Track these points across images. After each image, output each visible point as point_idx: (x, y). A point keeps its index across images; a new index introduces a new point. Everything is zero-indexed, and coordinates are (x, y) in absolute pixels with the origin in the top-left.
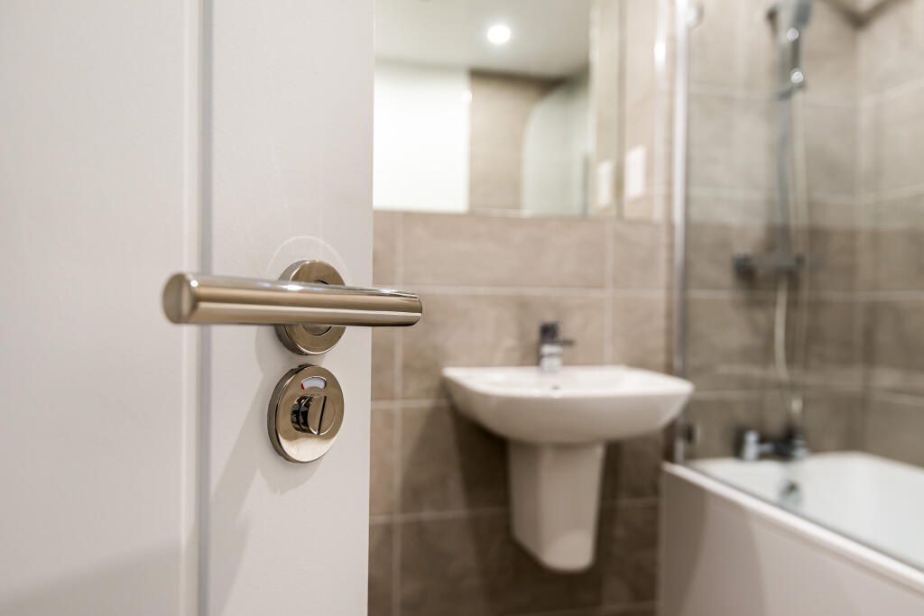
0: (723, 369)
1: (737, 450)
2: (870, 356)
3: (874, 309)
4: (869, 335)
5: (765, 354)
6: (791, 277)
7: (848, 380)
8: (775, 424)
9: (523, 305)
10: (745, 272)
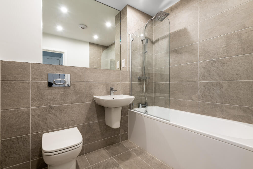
0: (137, 94)
1: (139, 107)
2: (155, 92)
3: (156, 85)
4: (155, 88)
5: (142, 92)
6: (145, 80)
7: (152, 95)
8: (144, 102)
9: (107, 85)
10: (139, 79)
